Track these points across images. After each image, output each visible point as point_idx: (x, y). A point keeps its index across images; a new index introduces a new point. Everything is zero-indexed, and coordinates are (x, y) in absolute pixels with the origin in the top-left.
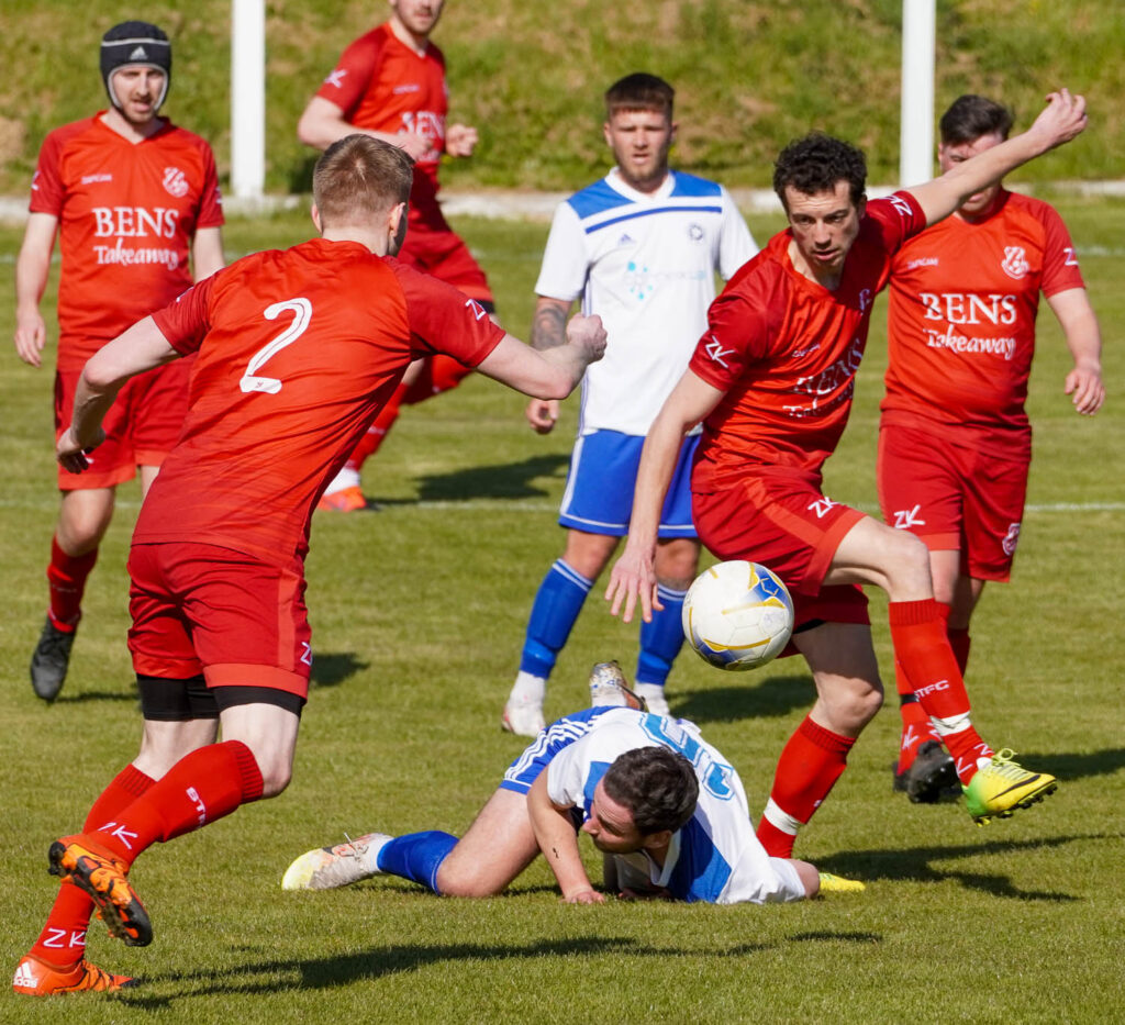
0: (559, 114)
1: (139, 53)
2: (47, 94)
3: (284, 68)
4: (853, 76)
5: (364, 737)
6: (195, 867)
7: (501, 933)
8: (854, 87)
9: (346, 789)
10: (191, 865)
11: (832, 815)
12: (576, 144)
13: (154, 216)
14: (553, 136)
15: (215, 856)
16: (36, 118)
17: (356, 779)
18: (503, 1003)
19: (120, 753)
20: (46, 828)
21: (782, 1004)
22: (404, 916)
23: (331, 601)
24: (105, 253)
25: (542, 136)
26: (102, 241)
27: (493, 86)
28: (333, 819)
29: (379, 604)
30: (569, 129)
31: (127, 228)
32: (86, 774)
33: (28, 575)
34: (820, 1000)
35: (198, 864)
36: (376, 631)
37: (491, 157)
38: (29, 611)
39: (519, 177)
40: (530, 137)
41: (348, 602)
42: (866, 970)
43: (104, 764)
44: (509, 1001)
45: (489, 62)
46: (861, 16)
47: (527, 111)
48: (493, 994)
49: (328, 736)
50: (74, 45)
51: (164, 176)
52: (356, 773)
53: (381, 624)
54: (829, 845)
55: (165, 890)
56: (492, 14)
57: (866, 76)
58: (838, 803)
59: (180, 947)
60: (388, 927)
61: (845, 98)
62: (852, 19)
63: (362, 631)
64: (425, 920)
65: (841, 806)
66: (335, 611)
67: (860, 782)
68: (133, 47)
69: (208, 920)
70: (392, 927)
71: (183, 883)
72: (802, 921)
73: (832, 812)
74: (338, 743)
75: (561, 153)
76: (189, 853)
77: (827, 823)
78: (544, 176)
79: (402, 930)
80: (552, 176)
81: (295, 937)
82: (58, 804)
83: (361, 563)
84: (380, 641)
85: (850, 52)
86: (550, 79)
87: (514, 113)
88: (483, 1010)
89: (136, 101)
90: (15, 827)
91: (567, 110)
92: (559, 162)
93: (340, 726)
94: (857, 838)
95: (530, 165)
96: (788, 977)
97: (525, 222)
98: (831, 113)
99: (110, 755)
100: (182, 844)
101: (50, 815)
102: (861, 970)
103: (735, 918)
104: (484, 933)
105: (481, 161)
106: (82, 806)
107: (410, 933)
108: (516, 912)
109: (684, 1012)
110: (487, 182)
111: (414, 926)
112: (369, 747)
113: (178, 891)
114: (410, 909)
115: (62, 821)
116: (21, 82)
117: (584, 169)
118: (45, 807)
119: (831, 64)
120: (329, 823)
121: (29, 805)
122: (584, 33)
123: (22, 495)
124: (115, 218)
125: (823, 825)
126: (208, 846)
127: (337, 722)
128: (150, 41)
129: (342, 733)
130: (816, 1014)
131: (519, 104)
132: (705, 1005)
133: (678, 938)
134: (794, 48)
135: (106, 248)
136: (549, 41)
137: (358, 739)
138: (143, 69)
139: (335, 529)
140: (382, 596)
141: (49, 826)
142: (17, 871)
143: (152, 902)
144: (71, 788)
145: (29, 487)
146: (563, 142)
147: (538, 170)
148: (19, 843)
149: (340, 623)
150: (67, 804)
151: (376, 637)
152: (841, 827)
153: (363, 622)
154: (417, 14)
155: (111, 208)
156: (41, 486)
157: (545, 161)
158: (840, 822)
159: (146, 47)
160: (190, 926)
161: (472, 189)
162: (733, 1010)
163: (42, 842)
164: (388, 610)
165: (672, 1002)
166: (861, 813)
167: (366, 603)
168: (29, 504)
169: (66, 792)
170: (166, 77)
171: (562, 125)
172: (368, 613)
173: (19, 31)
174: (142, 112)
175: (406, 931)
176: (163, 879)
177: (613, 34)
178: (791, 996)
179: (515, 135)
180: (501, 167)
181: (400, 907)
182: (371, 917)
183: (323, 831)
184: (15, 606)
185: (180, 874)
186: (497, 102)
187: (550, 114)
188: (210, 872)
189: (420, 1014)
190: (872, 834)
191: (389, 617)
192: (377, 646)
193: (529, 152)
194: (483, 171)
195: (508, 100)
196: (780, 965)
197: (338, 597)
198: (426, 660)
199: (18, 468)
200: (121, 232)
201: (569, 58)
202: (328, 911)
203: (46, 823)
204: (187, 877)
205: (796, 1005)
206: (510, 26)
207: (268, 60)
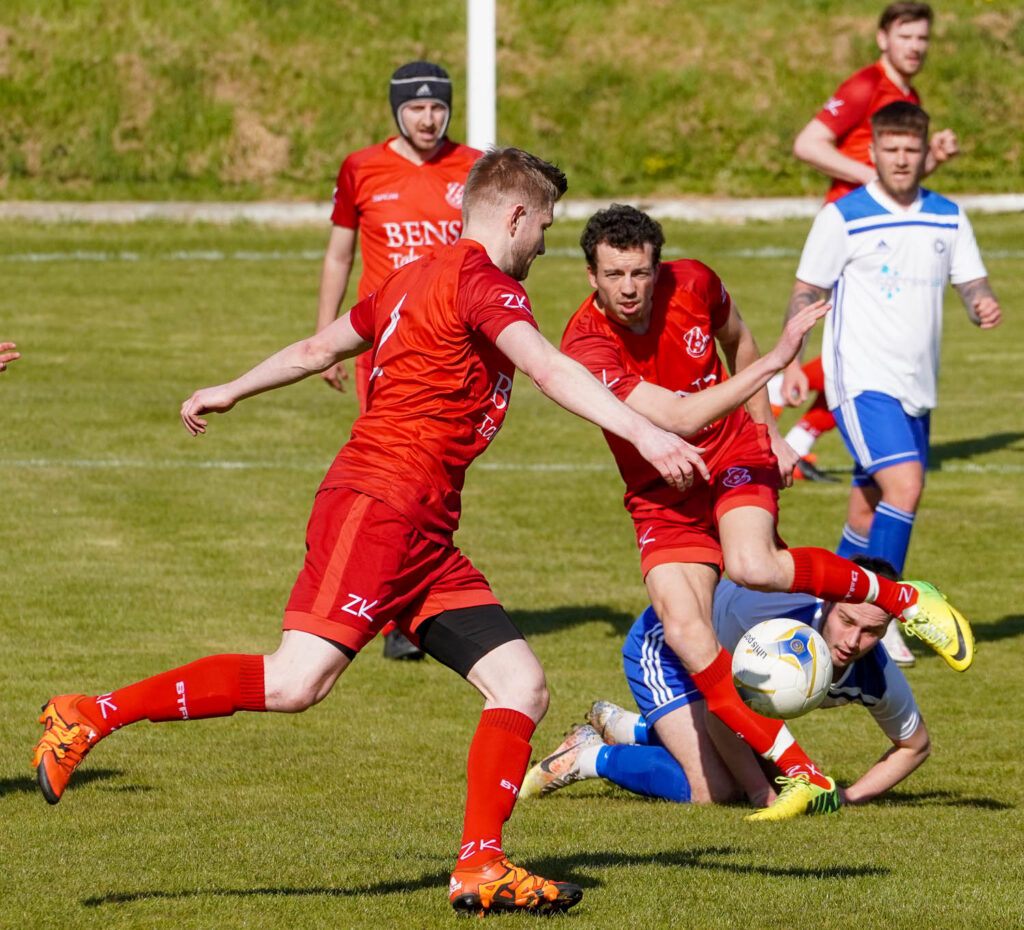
0: (748, 132)
1: (424, 89)
2: (308, 115)
3: (512, 92)
4: (998, 99)
5: (582, 666)
6: (437, 777)
7: (699, 833)
8: (1000, 109)
9: (567, 710)
10: (433, 775)
11: (981, 732)
12: (762, 157)
13: (439, 228)
14: (743, 150)
15: (454, 767)
16: (299, 135)
17: (575, 701)
18: (700, 893)
19: (372, 679)
20: (309, 744)
21: (939, 893)
22: (616, 819)
23: (554, 549)
24: (399, 260)
25: (734, 150)
26: (394, 250)
27: (691, 108)
28: (555, 736)
29: (594, 552)
30: (756, 145)
31: (416, 239)
32: (344, 697)
33: (293, 526)
34: (971, 890)
35: (440, 775)
36: (591, 574)
37: (691, 167)
38: (294, 557)
39: (714, 185)
40: (723, 151)
41: (569, 550)
42: (1010, 864)
43: (359, 688)
44: (705, 891)
45: (688, 87)
46: (1005, 48)
47: (721, 129)
48: (692, 885)
49: (551, 664)
50: (332, 72)
51: (447, 191)
52: (576, 696)
53: (596, 568)
54: (979, 757)
55: (412, 797)
56: (690, 46)
57: (1010, 99)
58: (986, 721)
59: (424, 846)
60: (602, 828)
61: (992, 118)
62: (998, 51)
63: (580, 574)
64: (634, 822)
65: (989, 724)
66: (557, 557)
67: (1006, 703)
68: (419, 85)
69: (448, 823)
70: (606, 828)
71: (427, 790)
72: (956, 822)
73: (981, 729)
74: (560, 671)
75: (750, 165)
76: (432, 765)
77: (977, 738)
78: (735, 184)
79: (614, 831)
80: (742, 185)
81: (523, 837)
82: (319, 724)
83: (580, 516)
84: (596, 584)
85: (996, 79)
86: (741, 101)
87: (709, 131)
88: (684, 899)
89: (422, 131)
90: (282, 743)
91: (754, 128)
92: (748, 173)
93: (561, 656)
94: (1004, 751)
95: (723, 175)
96: (943, 870)
97: (719, 224)
98: (980, 131)
99: (364, 681)
100: (425, 757)
101: (312, 732)
102: (1006, 864)
103: (899, 820)
104: (684, 832)
105: (681, 172)
106: (339, 724)
107: (621, 833)
108: (712, 815)
109: (855, 900)
110: (686, 190)
111: (624, 827)
112: (586, 674)
113: (422, 798)
114: (621, 812)
115: (323, 737)
116: (286, 104)
117: (769, 178)
118: (309, 726)
119: (980, 89)
120: (552, 739)
121: (294, 724)
122: (769, 62)
123: (288, 458)
124: (403, 232)
125: (974, 741)
126: (448, 759)
127: (558, 652)
128: (433, 79)
129: (563, 663)
130: (968, 902)
131: (714, 123)
132: (873, 894)
133: (851, 837)
134: (949, 75)
135: (400, 255)
136: (739, 69)
137: (577, 667)
138: (428, 103)
139: (557, 487)
140: (597, 545)
141: (312, 741)
142: (284, 781)
143: (400, 807)
144: (331, 710)
145: (294, 451)
146: (752, 155)
147: (730, 180)
148: (286, 757)
149: (561, 568)
150: (327, 723)
151: (593, 580)
152: (989, 742)
153: (581, 567)
154: (909, 58)
155: (399, 223)
156: (304, 449)
157: (736, 172)
158: (988, 737)
159: (431, 84)
160: (432, 827)
161: (674, 196)
162: (897, 898)
163: (306, 756)
164: (603, 556)
165: (845, 892)
166: (1006, 731)
167: (584, 551)
168: (294, 465)
169: (326, 713)
170: (447, 110)
171: (750, 141)
172: (585, 559)
173: (285, 59)
174: (428, 141)
175: (617, 831)
176: (409, 787)
177: (794, 63)
178: (947, 886)
179: (709, 150)
180: (698, 176)
181: (613, 811)
182: (588, 820)
183: (547, 745)
184: (282, 553)
185: (424, 784)
186: (695, 122)
187: (741, 132)
188: (450, 781)
189: (630, 902)
190: (1016, 747)
191: (604, 562)
192: (593, 587)
193: (722, 164)
194: (682, 181)
195: (704, 120)
196: (937, 860)
197: (559, 545)
198: (634, 600)
199: (284, 435)
200: (411, 242)
201: (756, 84)
202: (551, 815)
203: (309, 739)
204: (430, 785)
205: (951, 894)
206: (705, 56)
207: (498, 85)
